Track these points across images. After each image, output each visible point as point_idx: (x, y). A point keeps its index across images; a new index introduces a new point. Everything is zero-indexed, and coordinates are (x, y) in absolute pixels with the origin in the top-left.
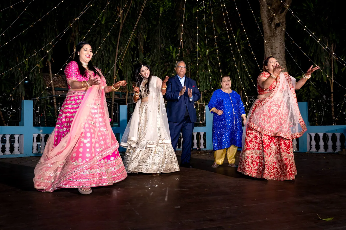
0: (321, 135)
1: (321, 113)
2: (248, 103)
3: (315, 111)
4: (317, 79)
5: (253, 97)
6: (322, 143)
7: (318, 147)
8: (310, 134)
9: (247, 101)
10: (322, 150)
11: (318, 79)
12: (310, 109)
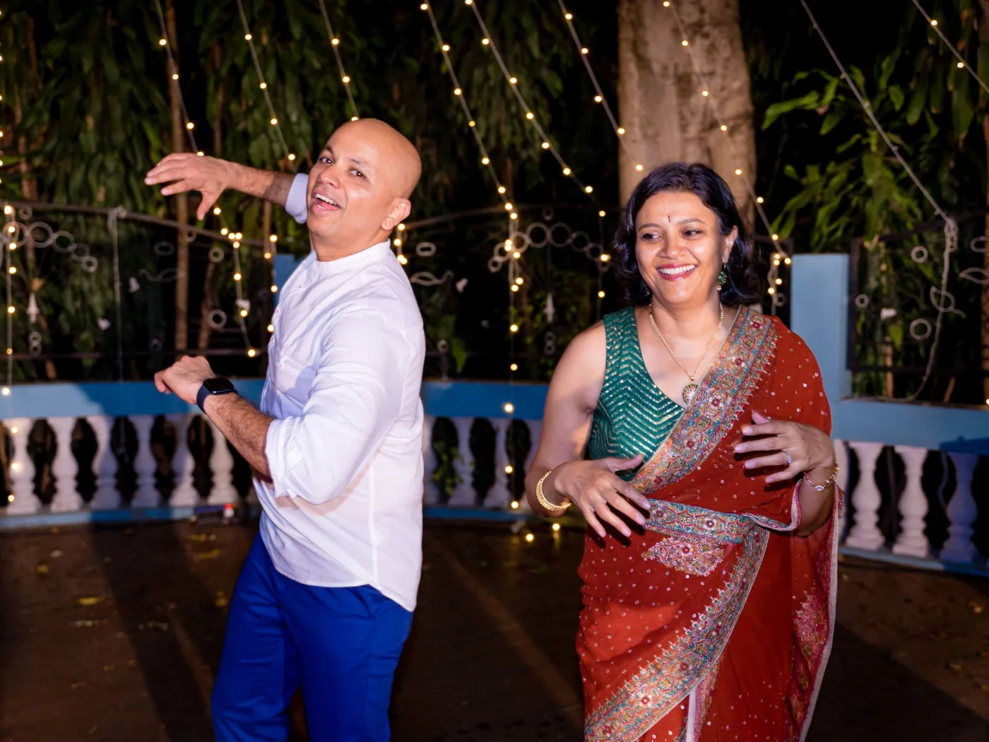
0: (914, 459)
1: (921, 329)
2: (519, 243)
3: (887, 313)
4: (913, 117)
5: (548, 213)
6: (914, 504)
7: (890, 523)
8: (853, 445)
9: (513, 235)
10: (913, 543)
11: (923, 115)
12: (863, 302)
